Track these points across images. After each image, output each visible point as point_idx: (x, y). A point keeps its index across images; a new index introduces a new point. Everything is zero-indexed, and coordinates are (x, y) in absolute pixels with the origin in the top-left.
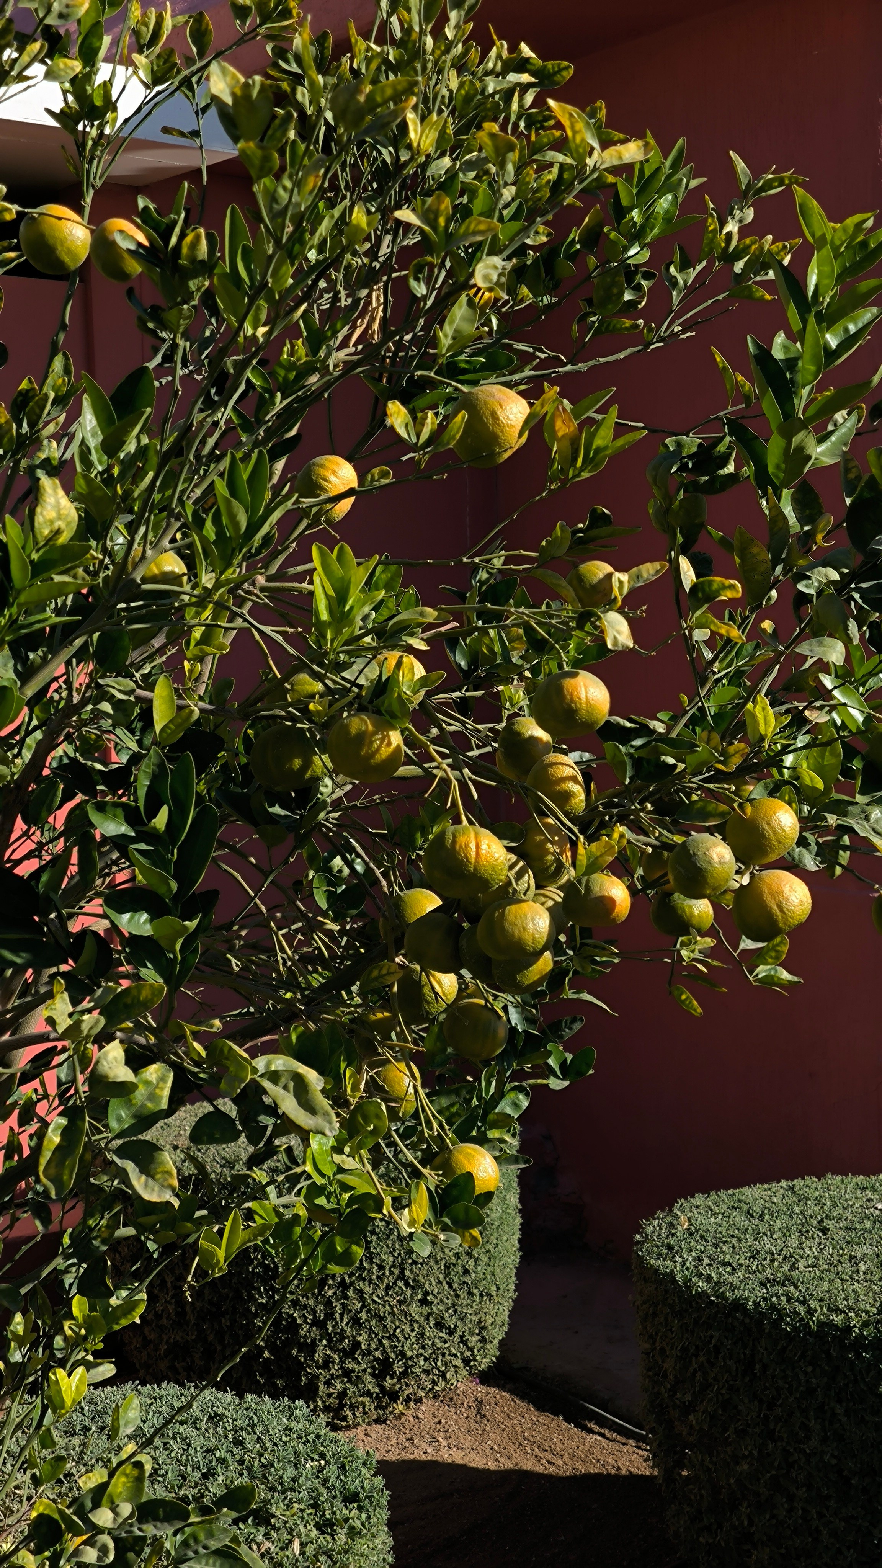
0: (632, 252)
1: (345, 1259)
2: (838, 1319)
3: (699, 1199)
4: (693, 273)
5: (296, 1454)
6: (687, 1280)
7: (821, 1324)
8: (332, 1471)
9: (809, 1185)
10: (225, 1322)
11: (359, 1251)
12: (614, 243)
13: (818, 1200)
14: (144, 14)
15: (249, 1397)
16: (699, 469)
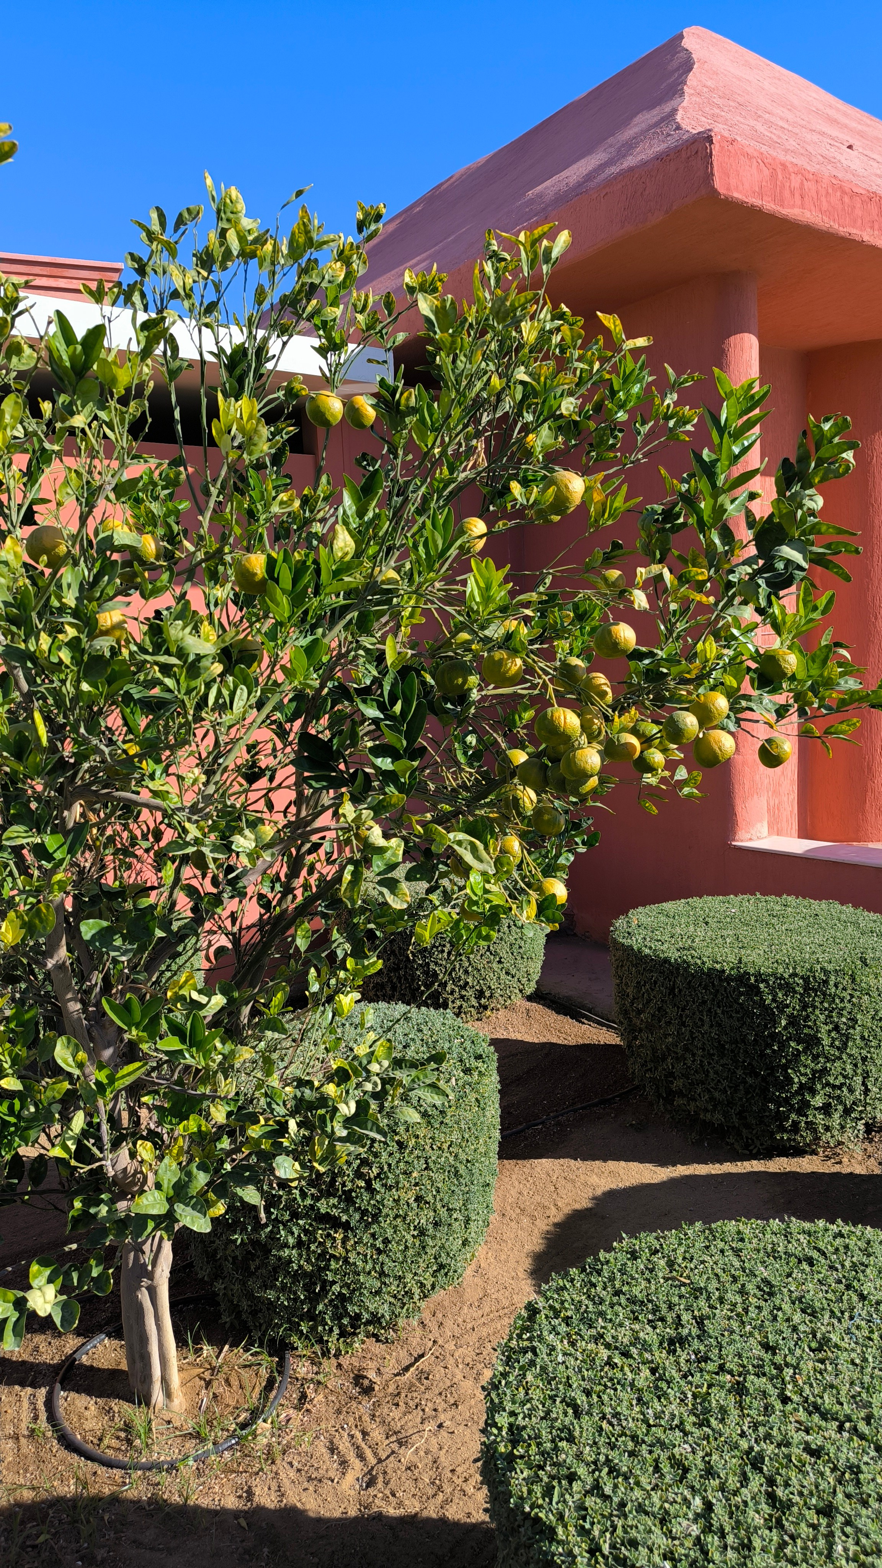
0: (619, 415)
1: (487, 938)
2: (718, 966)
3: (640, 909)
4: (647, 427)
5: (449, 1036)
6: (639, 950)
7: (709, 969)
8: (468, 1044)
9: (695, 901)
10: (402, 972)
11: (494, 934)
12: (611, 410)
13: (702, 908)
14: (359, 295)
15: (423, 1008)
16: (665, 521)
